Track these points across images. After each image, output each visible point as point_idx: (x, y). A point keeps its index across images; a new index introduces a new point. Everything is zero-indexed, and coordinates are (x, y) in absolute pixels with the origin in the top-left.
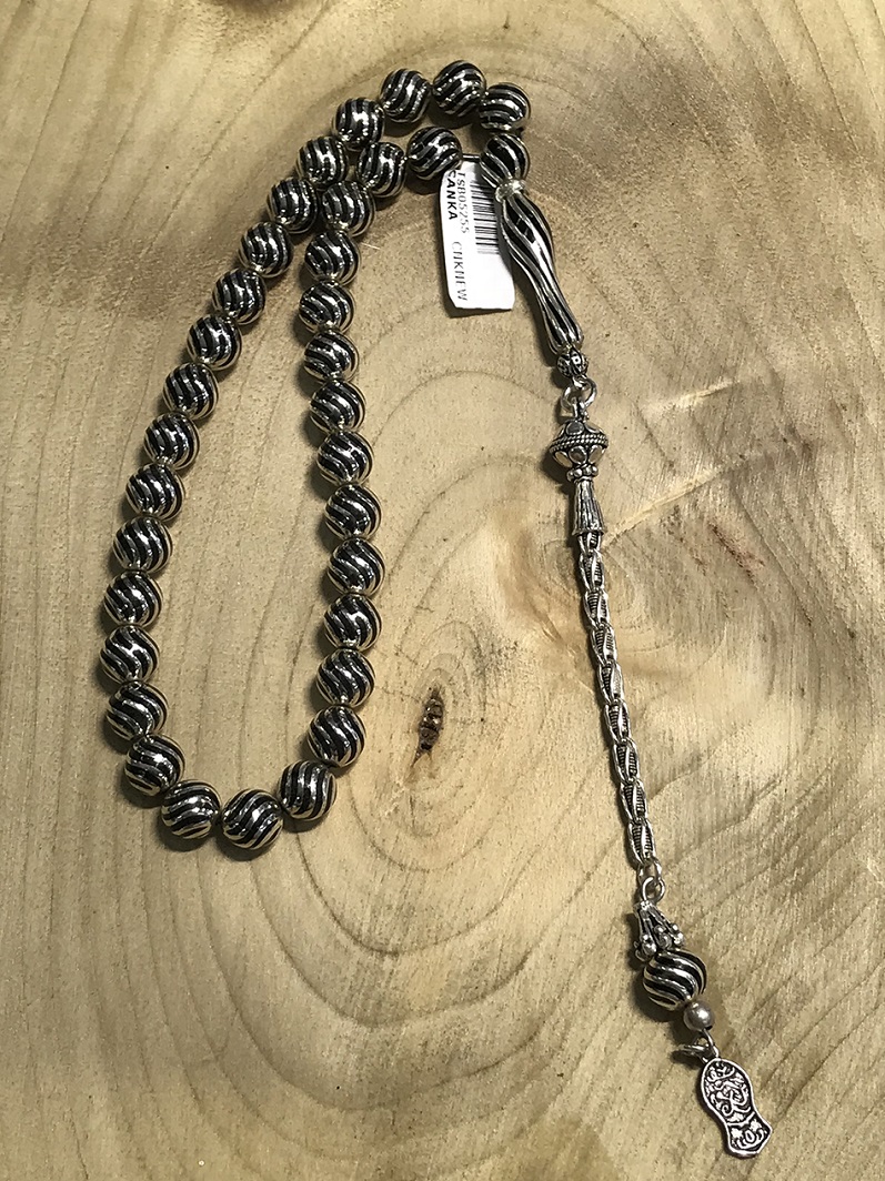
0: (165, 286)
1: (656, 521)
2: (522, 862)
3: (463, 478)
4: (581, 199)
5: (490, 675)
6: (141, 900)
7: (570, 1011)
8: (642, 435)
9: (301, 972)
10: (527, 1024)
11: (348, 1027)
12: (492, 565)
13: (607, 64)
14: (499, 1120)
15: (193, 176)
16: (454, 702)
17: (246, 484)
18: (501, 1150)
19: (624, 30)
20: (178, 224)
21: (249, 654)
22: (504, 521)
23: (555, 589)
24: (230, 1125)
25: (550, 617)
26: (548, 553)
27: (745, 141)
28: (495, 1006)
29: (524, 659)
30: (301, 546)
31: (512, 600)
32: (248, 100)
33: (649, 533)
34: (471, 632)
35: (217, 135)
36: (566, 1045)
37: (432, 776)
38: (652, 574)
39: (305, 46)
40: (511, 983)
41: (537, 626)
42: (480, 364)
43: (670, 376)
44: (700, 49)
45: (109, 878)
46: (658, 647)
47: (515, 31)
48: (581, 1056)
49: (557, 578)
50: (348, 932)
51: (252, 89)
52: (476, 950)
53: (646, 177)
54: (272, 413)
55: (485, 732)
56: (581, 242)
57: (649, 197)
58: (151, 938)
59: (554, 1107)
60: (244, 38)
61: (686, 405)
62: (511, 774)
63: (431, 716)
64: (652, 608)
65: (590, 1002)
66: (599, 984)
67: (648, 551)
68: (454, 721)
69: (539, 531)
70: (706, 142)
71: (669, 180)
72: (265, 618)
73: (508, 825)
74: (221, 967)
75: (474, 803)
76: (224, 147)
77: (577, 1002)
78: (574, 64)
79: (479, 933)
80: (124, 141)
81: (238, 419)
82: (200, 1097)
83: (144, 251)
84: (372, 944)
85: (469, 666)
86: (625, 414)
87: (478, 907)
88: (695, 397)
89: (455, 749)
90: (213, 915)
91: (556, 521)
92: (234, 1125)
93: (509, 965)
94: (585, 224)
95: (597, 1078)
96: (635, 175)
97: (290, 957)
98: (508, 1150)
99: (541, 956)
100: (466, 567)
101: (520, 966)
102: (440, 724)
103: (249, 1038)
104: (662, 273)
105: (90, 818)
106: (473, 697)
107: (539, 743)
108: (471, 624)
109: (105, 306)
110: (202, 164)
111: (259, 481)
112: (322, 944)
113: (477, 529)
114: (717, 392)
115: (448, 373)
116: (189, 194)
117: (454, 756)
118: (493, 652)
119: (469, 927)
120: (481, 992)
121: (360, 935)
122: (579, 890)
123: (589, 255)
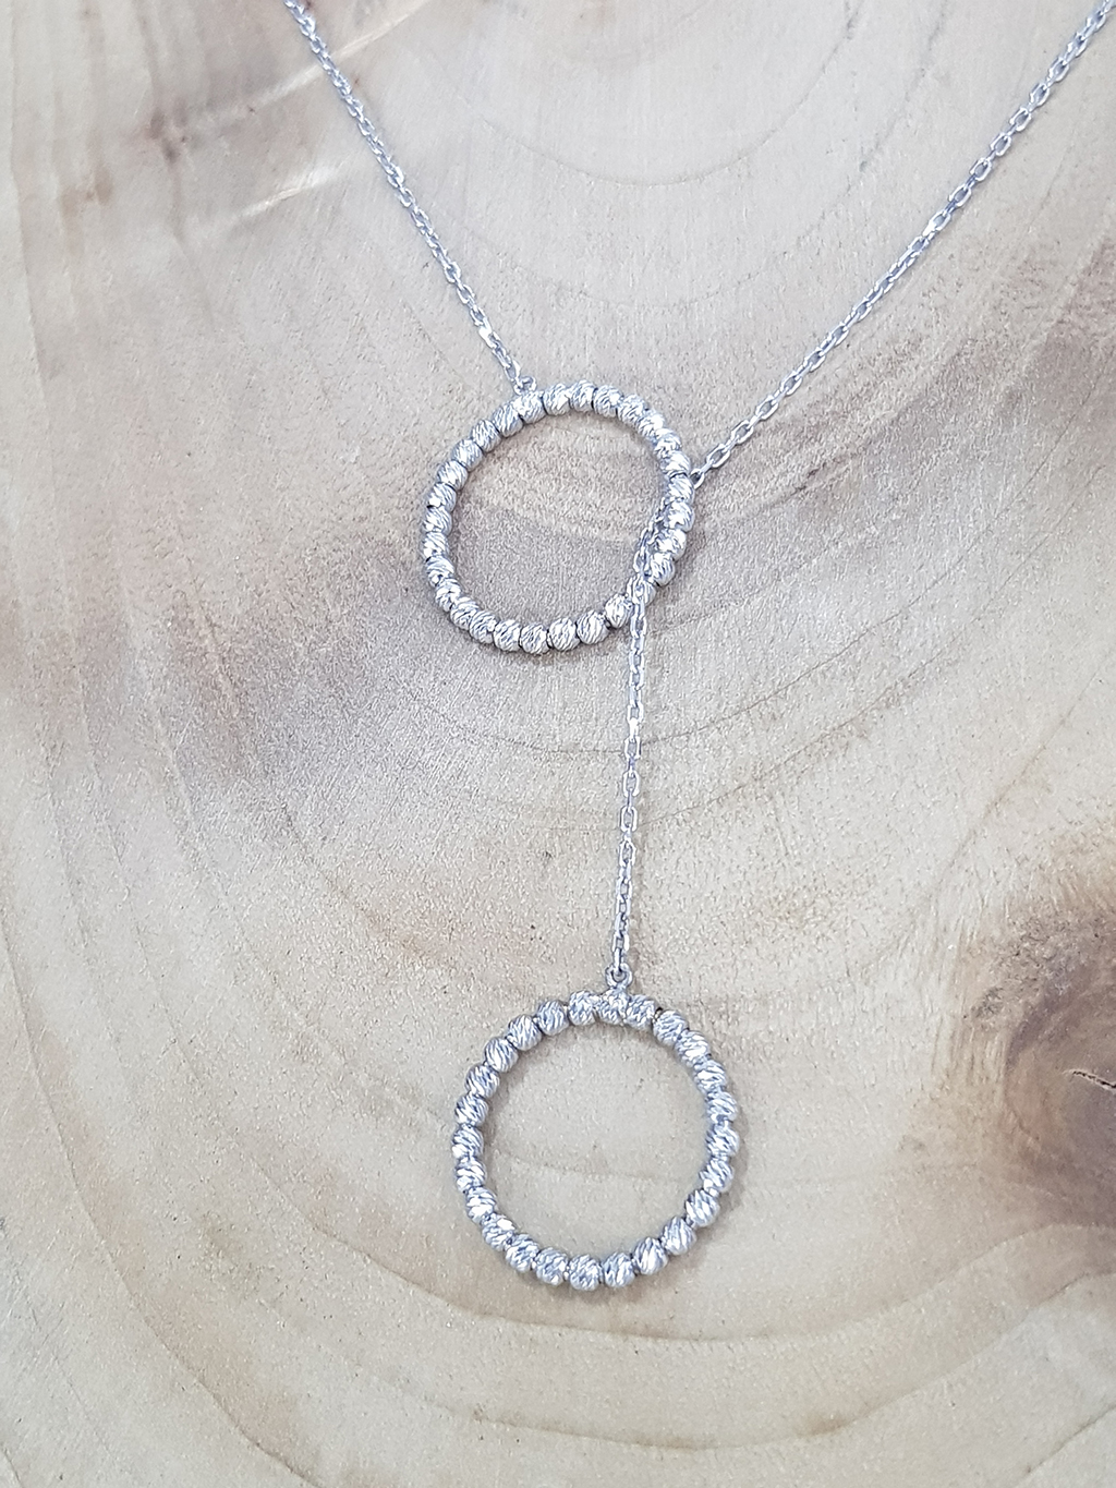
27: (145, 632)
39: (975, 805)
44: (188, 816)
53: (323, 551)
57: (326, 513)
70: (212, 625)
88: (304, 185)
114: (269, 194)
115: (700, 177)
123: (439, 402)
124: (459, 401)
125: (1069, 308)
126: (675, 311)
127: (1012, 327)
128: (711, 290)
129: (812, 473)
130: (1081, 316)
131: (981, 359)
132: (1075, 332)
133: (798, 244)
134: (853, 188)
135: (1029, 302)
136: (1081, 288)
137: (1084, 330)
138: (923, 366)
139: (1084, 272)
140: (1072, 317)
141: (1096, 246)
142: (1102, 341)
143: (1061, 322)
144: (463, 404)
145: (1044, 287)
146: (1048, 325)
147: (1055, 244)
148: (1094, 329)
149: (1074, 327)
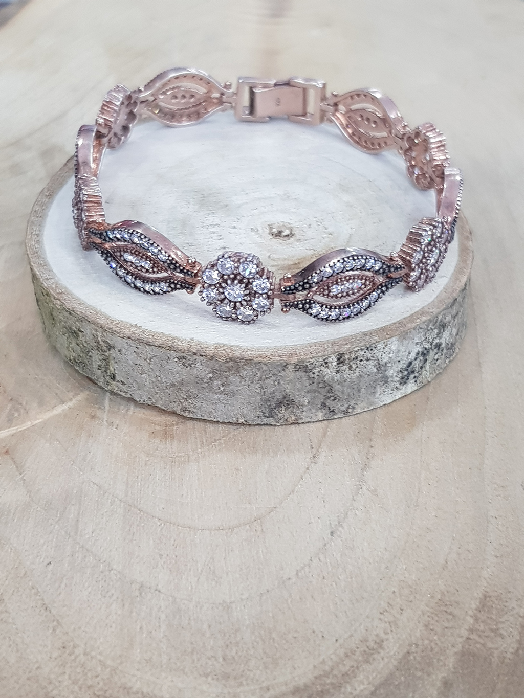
115: (232, 529)
123: (55, 655)
124: (70, 654)
125: (471, 631)
126: (220, 608)
127: (439, 639)
128: (243, 597)
130: (480, 636)
131: (422, 657)
132: (478, 646)
133: (297, 574)
134: (328, 546)
135: (446, 625)
136: (477, 620)
137: (484, 645)
138: (387, 658)
139: (476, 610)
140: (475, 636)
141: (481, 596)
142: (496, 653)
143: (468, 638)
144: (73, 657)
145: (454, 616)
146: (460, 640)
147: (455, 591)
148: (490, 645)
149: (477, 642)
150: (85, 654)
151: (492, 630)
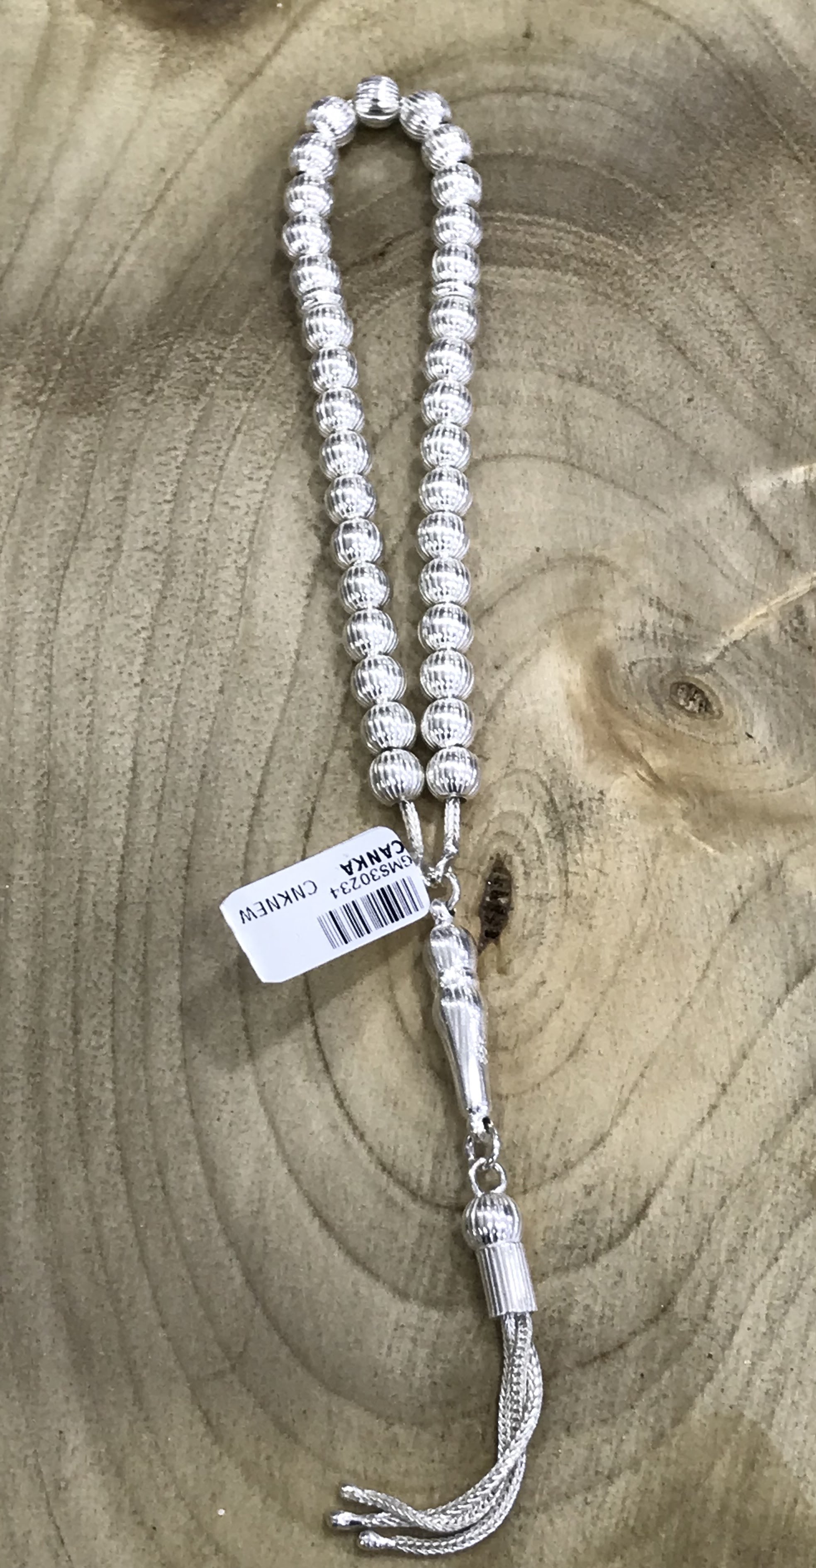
0: (104, 374)
1: (772, 627)
2: (633, 1076)
3: (516, 588)
4: (641, 237)
5: (572, 838)
6: (116, 1161)
7: (715, 1269)
8: (745, 521)
9: (342, 1243)
10: (657, 1290)
11: (412, 1312)
12: (562, 694)
13: (661, 74)
14: (631, 1424)
15: (133, 238)
16: (525, 873)
17: (228, 614)
18: (635, 1465)
19: (677, 31)
20: (117, 294)
21: (244, 830)
22: (572, 638)
23: (650, 720)
24: (258, 1455)
25: (647, 756)
26: (636, 675)
28: (612, 1271)
29: (614, 812)
30: (306, 688)
31: (591, 738)
32: (200, 142)
33: (765, 641)
34: (542, 782)
35: (162, 185)
36: (712, 1315)
37: (502, 971)
38: (774, 693)
39: (269, 72)
40: (632, 1236)
41: (628, 769)
42: (525, 445)
43: (777, 446)
44: (779, 48)
45: (71, 1137)
46: (790, 785)
47: (539, 41)
48: (734, 1329)
49: (651, 706)
50: (403, 1184)
51: (203, 128)
52: (580, 1195)
53: (724, 205)
54: (256, 522)
55: (570, 910)
56: (647, 288)
57: (728, 229)
58: (134, 1212)
59: (705, 1401)
60: (190, 68)
61: (801, 480)
62: (610, 962)
63: (495, 895)
64: (780, 737)
65: (742, 1256)
66: (751, 1230)
67: (768, 665)
68: (528, 897)
69: (620, 649)
70: (797, 158)
71: (753, 207)
72: (263, 782)
73: (610, 1030)
74: (231, 1244)
75: (562, 1002)
76: (171, 198)
77: (723, 1257)
78: (618, 76)
79: (584, 1173)
80: (39, 201)
81: (211, 532)
82: (214, 1423)
83: (74, 332)
84: (438, 1198)
85: (541, 825)
86: (722, 496)
87: (578, 1140)
88: (811, 469)
89: (531, 934)
90: (218, 1177)
91: (642, 634)
92: (263, 1456)
93: (625, 1215)
94: (649, 266)
95: (759, 1355)
96: (709, 203)
97: (326, 1224)
98: (644, 1463)
99: (669, 1198)
100: (527, 700)
101: (641, 1214)
102: (509, 902)
103: (277, 1337)
104: (754, 319)
105: (41, 1058)
106: (551, 865)
107: (643, 920)
108: (540, 771)
109: (26, 403)
110: (145, 222)
111: (245, 610)
112: (368, 1204)
113: (538, 650)
116: (130, 259)
117: (531, 943)
118: (572, 806)
119: (568, 1166)
120: (591, 1250)
121: (420, 1187)
122: (714, 1107)
123: (658, 303)
125: (220, 357)
129: (382, 254)
135: (244, 362)
136: (212, 370)
137: (209, 344)
140: (217, 352)
141: (202, 397)
143: (224, 349)
148: (203, 344)
149: (217, 346)
150: (626, 305)
151: (197, 360)
